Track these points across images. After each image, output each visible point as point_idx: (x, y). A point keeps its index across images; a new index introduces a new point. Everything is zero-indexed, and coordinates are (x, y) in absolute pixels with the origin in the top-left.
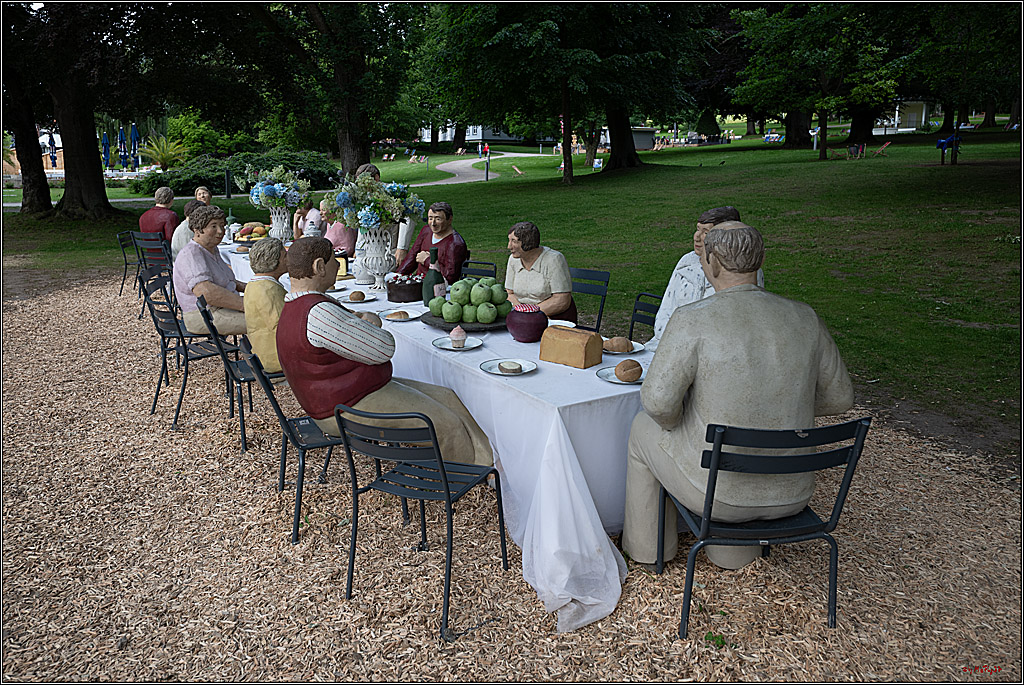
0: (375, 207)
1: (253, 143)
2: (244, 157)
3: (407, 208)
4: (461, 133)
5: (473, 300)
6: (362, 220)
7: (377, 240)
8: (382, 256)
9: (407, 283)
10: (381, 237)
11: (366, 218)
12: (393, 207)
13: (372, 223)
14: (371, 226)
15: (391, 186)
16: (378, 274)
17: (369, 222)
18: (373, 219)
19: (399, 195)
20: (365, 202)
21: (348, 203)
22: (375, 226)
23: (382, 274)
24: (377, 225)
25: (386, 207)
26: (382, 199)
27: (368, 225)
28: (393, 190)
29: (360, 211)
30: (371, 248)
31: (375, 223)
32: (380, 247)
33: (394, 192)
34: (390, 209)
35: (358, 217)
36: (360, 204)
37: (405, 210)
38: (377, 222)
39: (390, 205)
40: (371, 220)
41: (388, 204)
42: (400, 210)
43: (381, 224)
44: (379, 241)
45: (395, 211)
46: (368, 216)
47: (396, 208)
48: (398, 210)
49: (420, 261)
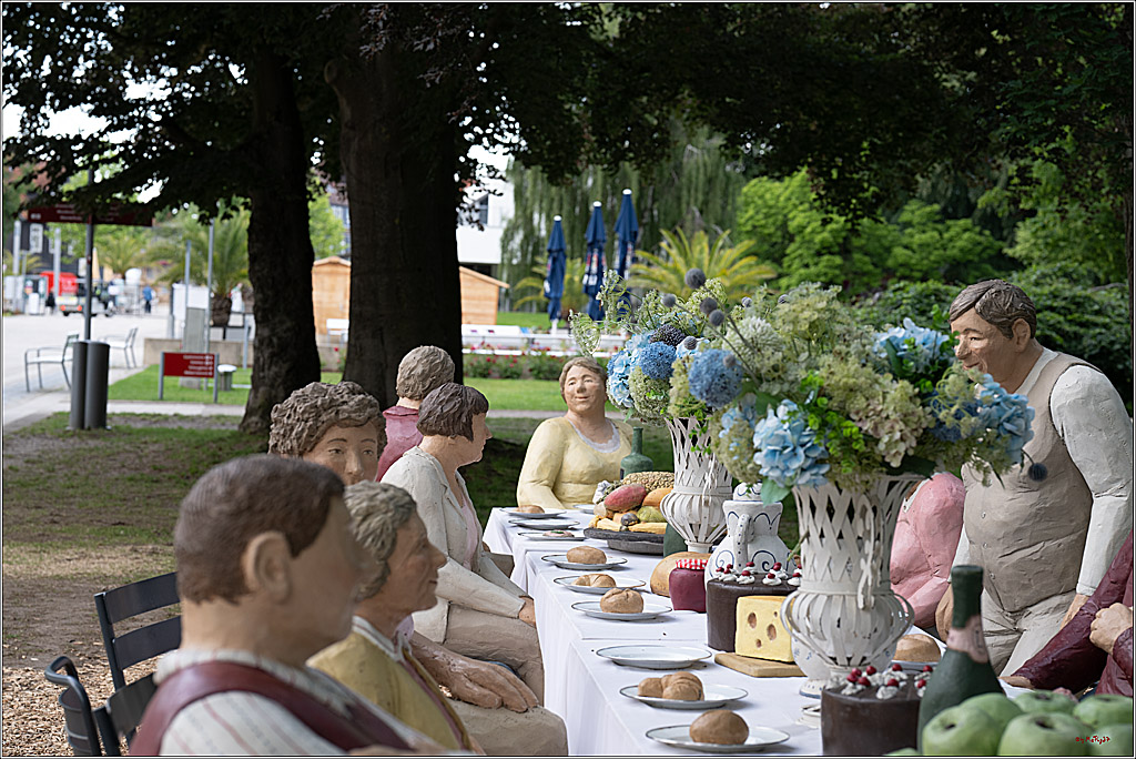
6: (764, 452)
7: (834, 533)
8: (848, 592)
9: (879, 695)
10: (851, 522)
11: (776, 445)
12: (882, 410)
13: (795, 465)
14: (791, 477)
15: (895, 338)
16: (834, 659)
17: (785, 461)
18: (801, 451)
19: (919, 372)
20: (786, 387)
21: (725, 388)
22: (807, 476)
23: (849, 659)
24: (814, 471)
25: (853, 411)
26: (845, 380)
27: (783, 472)
28: (900, 353)
29: (763, 420)
30: (816, 562)
31: (810, 467)
32: (847, 560)
33: (901, 358)
34: (867, 417)
35: (754, 440)
36: (768, 394)
37: (932, 426)
38: (818, 462)
39: (868, 405)
40: (794, 453)
41: (863, 399)
42: (906, 424)
43: (830, 470)
44: (841, 536)
45: (888, 425)
46: (784, 437)
47: (892, 418)
48: (901, 423)
49: (1101, 641)
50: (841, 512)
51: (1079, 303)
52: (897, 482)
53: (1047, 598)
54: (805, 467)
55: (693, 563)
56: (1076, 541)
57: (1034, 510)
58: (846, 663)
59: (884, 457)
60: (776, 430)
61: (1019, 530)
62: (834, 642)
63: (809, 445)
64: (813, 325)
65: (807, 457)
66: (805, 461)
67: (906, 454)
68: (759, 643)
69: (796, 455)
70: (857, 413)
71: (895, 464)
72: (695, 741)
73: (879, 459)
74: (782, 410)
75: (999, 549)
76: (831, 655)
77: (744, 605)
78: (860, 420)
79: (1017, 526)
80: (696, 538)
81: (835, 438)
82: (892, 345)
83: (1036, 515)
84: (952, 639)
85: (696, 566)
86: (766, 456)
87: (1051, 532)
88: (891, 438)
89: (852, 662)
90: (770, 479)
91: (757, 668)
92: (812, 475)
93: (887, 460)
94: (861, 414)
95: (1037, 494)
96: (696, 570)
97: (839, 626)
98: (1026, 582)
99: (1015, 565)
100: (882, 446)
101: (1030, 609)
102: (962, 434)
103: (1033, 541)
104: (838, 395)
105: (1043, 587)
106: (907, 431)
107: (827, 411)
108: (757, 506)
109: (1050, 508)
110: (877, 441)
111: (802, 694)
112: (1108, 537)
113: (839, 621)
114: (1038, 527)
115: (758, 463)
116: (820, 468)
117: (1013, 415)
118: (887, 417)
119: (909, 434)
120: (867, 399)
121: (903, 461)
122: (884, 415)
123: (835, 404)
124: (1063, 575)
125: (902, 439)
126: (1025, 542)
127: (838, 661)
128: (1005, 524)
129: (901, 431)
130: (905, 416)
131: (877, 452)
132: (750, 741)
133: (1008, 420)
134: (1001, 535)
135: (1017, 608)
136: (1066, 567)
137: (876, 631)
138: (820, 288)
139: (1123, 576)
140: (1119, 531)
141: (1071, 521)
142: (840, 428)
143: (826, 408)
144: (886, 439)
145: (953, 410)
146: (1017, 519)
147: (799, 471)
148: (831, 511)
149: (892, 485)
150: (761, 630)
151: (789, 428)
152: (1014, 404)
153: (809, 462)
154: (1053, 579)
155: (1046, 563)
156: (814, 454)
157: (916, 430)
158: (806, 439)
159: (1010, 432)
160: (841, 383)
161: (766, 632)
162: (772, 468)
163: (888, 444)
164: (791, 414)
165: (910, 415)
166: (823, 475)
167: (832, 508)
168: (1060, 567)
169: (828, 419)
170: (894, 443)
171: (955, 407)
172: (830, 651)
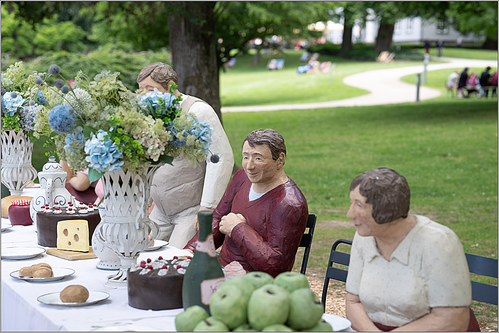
0: (115, 134)
1: (85, 40)
2: (59, 58)
3: (175, 138)
4: (386, 31)
5: (252, 319)
6: (92, 156)
7: (123, 193)
8: (130, 222)
9: (160, 274)
10: (131, 187)
11: (98, 153)
12: (148, 134)
13: (108, 162)
14: (105, 168)
15: (151, 98)
16: (123, 254)
17: (103, 160)
18: (110, 155)
19: (163, 114)
20: (100, 123)
21: (69, 124)
22: (113, 167)
23: (131, 253)
24: (117, 165)
25: (134, 134)
26: (130, 119)
27: (101, 165)
28: (153, 105)
29: (89, 140)
30: (113, 207)
31: (115, 163)
32: (129, 206)
33: (154, 108)
34: (142, 137)
35: (85, 150)
36: (91, 127)
37: (171, 140)
38: (119, 160)
39: (142, 131)
40: (107, 156)
41: (140, 129)
42: (160, 139)
43: (124, 164)
44: (126, 195)
45: (152, 140)
46: (101, 148)
47: (154, 137)
48: (158, 139)
49: (225, 231)
50: (126, 183)
51: (128, 61)
52: (152, 167)
53: (187, 209)
54: (112, 163)
55: (21, 202)
56: (199, 182)
57: (180, 169)
58: (129, 255)
59: (150, 156)
60: (98, 145)
61: (174, 179)
62: (125, 246)
63: (115, 152)
64: (110, 93)
65: (114, 158)
66: (113, 160)
67: (161, 155)
68: (70, 243)
69: (107, 157)
70: (137, 135)
71: (155, 160)
72: (63, 302)
73: (148, 158)
74: (99, 135)
75: (165, 188)
76: (122, 252)
77: (61, 225)
78: (138, 139)
79: (173, 176)
80: (15, 188)
81: (129, 148)
82: (150, 101)
83: (181, 171)
84: (199, 246)
85: (22, 203)
86: (92, 158)
87: (188, 179)
88: (154, 147)
89: (132, 255)
90: (93, 169)
91: (71, 256)
92: (116, 167)
93: (151, 158)
94: (138, 136)
95: (181, 162)
96: (22, 205)
97: (127, 238)
98: (177, 202)
99: (172, 195)
100: (149, 151)
101: (179, 214)
102: (187, 144)
103: (179, 184)
104: (127, 128)
105: (185, 204)
106: (161, 144)
107: (122, 135)
108: (56, 174)
109: (188, 168)
110: (147, 149)
111: (98, 268)
112: (214, 180)
113: (127, 236)
114: (183, 176)
115: (88, 161)
116: (119, 163)
117: (205, 132)
118: (151, 137)
119: (162, 145)
120: (141, 128)
121: (159, 158)
122: (150, 136)
123: (126, 131)
124: (194, 198)
125: (159, 148)
126: (176, 184)
127: (125, 255)
128: (167, 176)
129: (158, 143)
130: (160, 136)
131: (147, 154)
132: (90, 300)
133: (203, 135)
134: (165, 181)
135: (173, 214)
136: (195, 194)
137: (144, 239)
138: (110, 73)
139: (230, 199)
140: (219, 177)
141: (197, 173)
142: (131, 143)
143: (121, 133)
144: (151, 148)
145: (183, 133)
146: (173, 173)
147: (109, 165)
148: (121, 183)
149: (150, 169)
150: (70, 237)
151: (104, 144)
152: (204, 127)
153: (115, 160)
154: (189, 200)
155: (186, 193)
156: (117, 156)
157: (164, 143)
158: (113, 149)
159: (204, 141)
160: (128, 121)
161: (73, 238)
162: (95, 163)
163: (152, 150)
164: (106, 137)
165: (162, 135)
166: (121, 167)
167: (121, 181)
168: (193, 194)
169: (123, 139)
170: (155, 150)
171: (184, 131)
172: (122, 250)
